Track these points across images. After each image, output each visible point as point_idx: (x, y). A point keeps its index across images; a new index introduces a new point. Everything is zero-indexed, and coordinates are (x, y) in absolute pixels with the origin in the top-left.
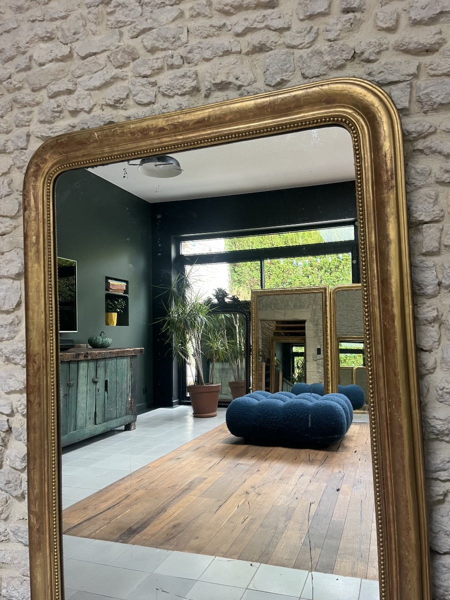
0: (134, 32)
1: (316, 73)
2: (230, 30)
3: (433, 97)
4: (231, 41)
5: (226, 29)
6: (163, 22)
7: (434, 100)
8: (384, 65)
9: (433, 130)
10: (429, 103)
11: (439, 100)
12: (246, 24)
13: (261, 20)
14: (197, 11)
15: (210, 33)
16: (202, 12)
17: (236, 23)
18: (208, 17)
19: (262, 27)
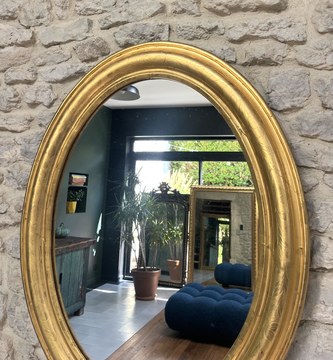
0: (105, 23)
2: (222, 34)
4: (224, 49)
5: (218, 32)
6: (140, 17)
12: (246, 31)
13: (265, 28)
14: (182, 7)
15: (197, 35)
16: (188, 9)
17: (232, 27)
18: (194, 15)
19: (265, 36)
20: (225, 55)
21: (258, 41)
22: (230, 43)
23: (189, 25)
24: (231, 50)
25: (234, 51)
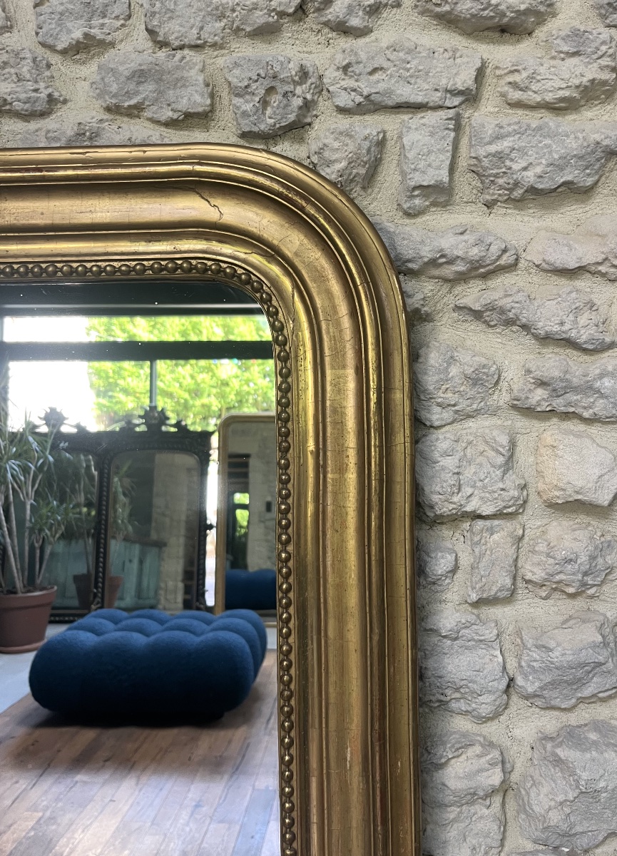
1: (192, 37)
3: (516, 167)
7: (515, 177)
8: (388, 48)
9: (511, 260)
10: (501, 181)
11: (530, 177)
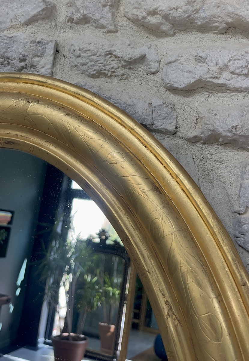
2: (154, 73)
4: (154, 104)
5: (145, 68)
12: (201, 72)
13: (241, 70)
14: (82, 12)
15: (104, 68)
16: (94, 18)
17: (173, 59)
18: (105, 30)
19: (241, 87)
20: (154, 116)
21: (225, 94)
22: (167, 92)
23: (92, 47)
24: (166, 107)
25: (175, 110)
